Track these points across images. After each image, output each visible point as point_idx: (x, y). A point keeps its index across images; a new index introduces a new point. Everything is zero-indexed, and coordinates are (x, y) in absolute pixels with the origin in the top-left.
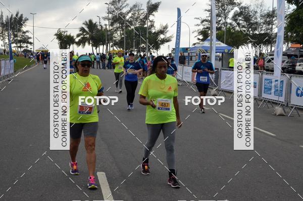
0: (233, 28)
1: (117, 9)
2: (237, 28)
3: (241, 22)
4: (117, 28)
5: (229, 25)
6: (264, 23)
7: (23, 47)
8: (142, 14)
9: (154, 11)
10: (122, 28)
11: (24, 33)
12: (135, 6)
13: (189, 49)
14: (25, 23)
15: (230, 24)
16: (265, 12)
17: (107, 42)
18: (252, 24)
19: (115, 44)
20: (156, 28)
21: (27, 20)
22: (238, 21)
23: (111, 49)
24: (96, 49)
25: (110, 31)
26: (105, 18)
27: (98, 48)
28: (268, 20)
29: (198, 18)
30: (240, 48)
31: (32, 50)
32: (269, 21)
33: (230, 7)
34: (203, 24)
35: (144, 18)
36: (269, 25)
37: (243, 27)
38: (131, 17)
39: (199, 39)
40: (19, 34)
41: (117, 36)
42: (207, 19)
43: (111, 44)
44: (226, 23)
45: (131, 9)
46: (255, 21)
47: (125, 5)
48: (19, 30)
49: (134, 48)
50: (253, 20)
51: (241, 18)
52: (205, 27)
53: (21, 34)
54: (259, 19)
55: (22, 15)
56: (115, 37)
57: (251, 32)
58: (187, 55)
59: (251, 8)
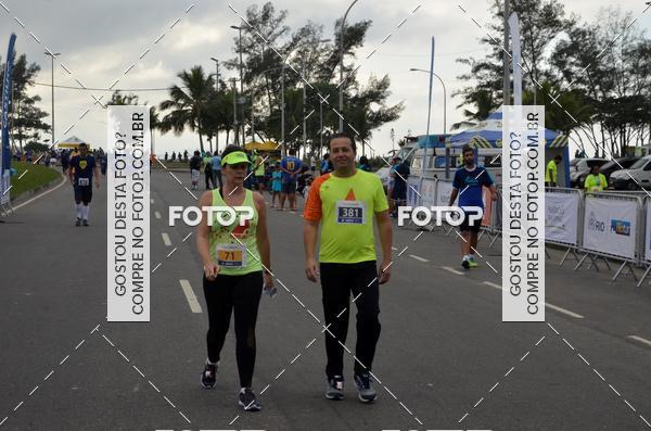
0: (553, 84)
1: (260, 40)
2: (565, 85)
3: (574, 69)
4: (262, 88)
5: (544, 78)
6: (632, 72)
7: (27, 137)
8: (322, 50)
9: (354, 44)
10: (273, 88)
11: (30, 101)
12: (305, 32)
13: (447, 140)
14: (32, 79)
15: (547, 74)
16: (635, 43)
17: (236, 122)
18: (603, 74)
19: (258, 127)
20: (360, 87)
21: (36, 69)
22: (568, 67)
23: (248, 139)
24: (209, 140)
25: (243, 94)
26: (230, 65)
27: (214, 138)
28: (642, 62)
29: (466, 61)
30: (573, 134)
31: (50, 144)
32: (645, 66)
33: (545, 32)
34: (478, 74)
35: (329, 63)
36: (644, 76)
37: (580, 80)
38: (296, 60)
39: (468, 113)
40: (16, 105)
41: (263, 107)
42: (488, 61)
43: (247, 127)
44: (537, 71)
45: (296, 40)
46: (611, 65)
47: (280, 29)
48: (18, 96)
49: (305, 136)
50: (604, 65)
51: (573, 60)
52: (484, 82)
53: (22, 104)
54: (620, 61)
55: (23, 58)
56: (257, 111)
57: (600, 94)
58: (444, 153)
59: (601, 35)
